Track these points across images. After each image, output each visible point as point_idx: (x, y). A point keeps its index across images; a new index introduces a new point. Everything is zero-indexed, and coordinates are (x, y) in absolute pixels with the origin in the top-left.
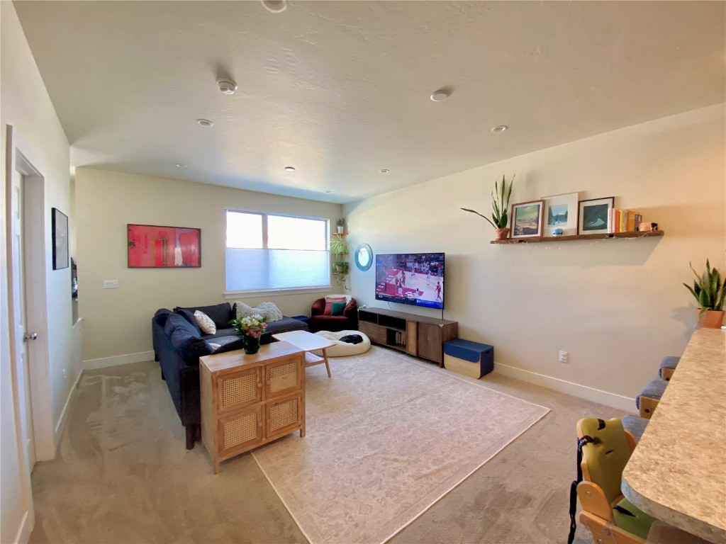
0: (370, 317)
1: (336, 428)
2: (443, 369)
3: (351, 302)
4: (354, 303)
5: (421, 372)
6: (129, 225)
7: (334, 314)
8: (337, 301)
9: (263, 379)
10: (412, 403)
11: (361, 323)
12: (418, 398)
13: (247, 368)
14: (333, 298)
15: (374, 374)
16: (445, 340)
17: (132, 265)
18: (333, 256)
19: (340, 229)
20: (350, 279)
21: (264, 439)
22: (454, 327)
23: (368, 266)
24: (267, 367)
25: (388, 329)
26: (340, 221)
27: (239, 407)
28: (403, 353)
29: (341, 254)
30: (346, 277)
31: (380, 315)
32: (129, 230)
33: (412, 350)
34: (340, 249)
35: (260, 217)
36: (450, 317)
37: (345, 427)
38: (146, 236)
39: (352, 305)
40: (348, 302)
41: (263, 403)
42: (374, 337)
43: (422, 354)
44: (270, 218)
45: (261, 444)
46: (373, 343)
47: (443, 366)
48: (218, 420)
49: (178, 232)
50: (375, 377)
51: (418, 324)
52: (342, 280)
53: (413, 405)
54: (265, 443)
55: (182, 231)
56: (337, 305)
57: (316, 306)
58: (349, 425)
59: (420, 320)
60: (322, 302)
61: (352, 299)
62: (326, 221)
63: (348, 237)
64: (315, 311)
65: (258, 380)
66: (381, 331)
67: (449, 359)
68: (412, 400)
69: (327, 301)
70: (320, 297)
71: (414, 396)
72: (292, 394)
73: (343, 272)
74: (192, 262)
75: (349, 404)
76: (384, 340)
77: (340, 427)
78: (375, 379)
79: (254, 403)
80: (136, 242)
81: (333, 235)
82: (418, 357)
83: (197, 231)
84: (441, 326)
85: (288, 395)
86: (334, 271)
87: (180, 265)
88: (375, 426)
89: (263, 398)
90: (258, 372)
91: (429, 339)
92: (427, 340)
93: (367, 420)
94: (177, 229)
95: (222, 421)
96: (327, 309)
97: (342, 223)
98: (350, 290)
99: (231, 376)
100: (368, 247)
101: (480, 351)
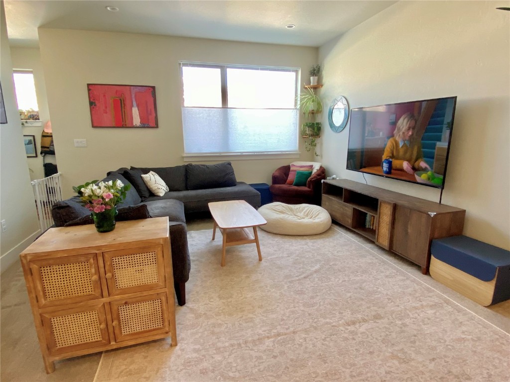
0: (336, 191)
1: (220, 345)
2: (426, 277)
3: (318, 170)
4: (323, 173)
5: (387, 277)
6: (88, 85)
7: (297, 185)
8: (302, 169)
9: (102, 270)
10: (351, 328)
11: (325, 197)
12: (364, 321)
13: (74, 253)
14: (300, 165)
15: (317, 267)
16: (436, 235)
17: (95, 125)
18: (302, 115)
19: (313, 80)
20: (322, 144)
21: (113, 343)
22: (459, 218)
23: (343, 126)
24: (106, 256)
25: (354, 209)
26: (314, 70)
27: (69, 301)
28: (372, 242)
29: (313, 113)
30: (318, 141)
31: (346, 190)
32: (89, 90)
33: (384, 241)
34: (311, 106)
35: (218, 71)
36: (451, 201)
37: (232, 345)
38: (104, 96)
39: (319, 175)
40: (315, 171)
41: (106, 300)
42: (338, 216)
43: (397, 248)
44: (230, 71)
45: (109, 348)
46: (335, 222)
47: (427, 272)
48: (41, 315)
49: (134, 90)
50: (316, 272)
51: (395, 207)
52: (313, 144)
53: (352, 332)
54: (114, 347)
55: (137, 89)
56: (301, 175)
57: (277, 174)
58: (239, 345)
59: (400, 202)
60: (286, 170)
61: (321, 167)
62: (297, 72)
63: (323, 90)
64: (276, 180)
65: (93, 270)
66: (347, 210)
67: (437, 265)
68: (354, 323)
69: (292, 169)
70: (285, 163)
71: (359, 316)
72: (151, 292)
73: (312, 135)
74: (150, 122)
75: (261, 307)
76: (349, 221)
77: (227, 344)
78: (315, 275)
79: (93, 299)
80: (97, 102)
81: (304, 89)
82: (391, 251)
83: (152, 89)
84: (433, 214)
85: (145, 293)
86: (302, 135)
87: (138, 125)
88: (275, 357)
89: (105, 293)
90: (92, 261)
91: (409, 231)
92: (407, 233)
93: (268, 343)
94: (132, 87)
95: (47, 316)
96: (291, 177)
97: (316, 72)
98: (322, 157)
99: (51, 262)
100: (344, 99)
101: (497, 264)
